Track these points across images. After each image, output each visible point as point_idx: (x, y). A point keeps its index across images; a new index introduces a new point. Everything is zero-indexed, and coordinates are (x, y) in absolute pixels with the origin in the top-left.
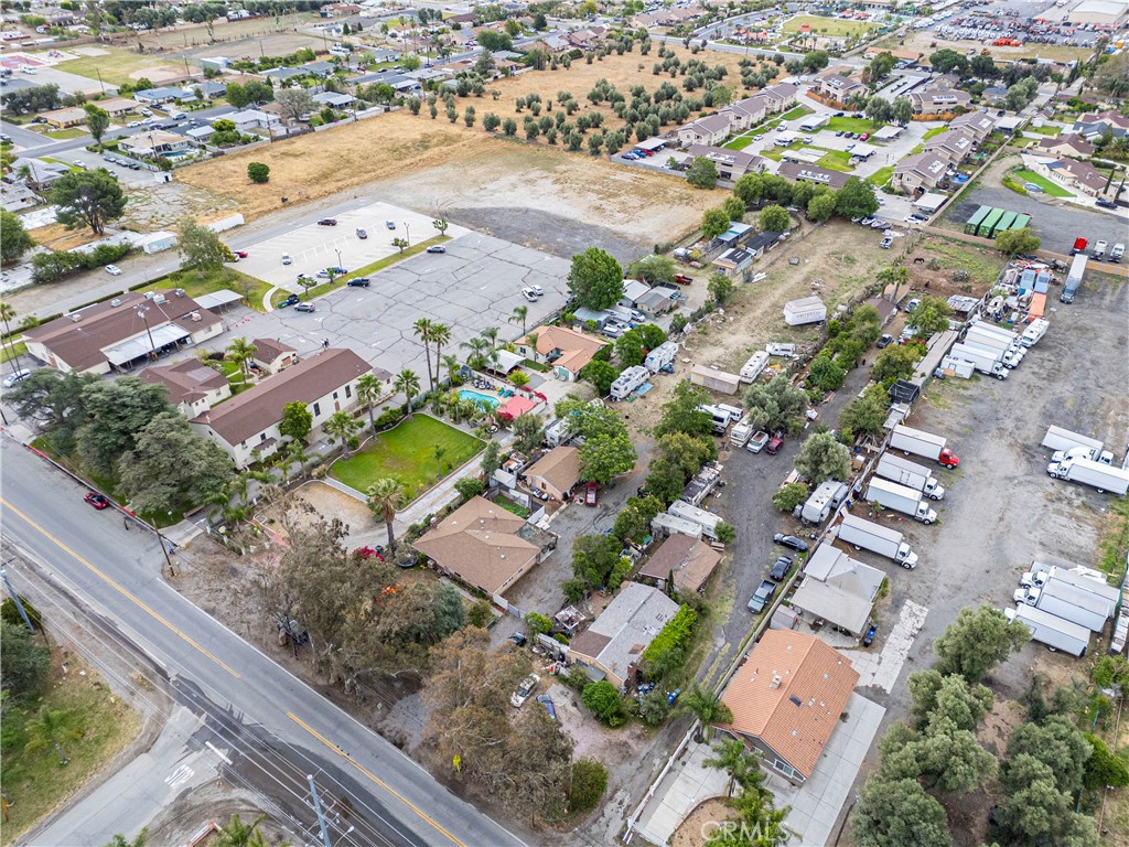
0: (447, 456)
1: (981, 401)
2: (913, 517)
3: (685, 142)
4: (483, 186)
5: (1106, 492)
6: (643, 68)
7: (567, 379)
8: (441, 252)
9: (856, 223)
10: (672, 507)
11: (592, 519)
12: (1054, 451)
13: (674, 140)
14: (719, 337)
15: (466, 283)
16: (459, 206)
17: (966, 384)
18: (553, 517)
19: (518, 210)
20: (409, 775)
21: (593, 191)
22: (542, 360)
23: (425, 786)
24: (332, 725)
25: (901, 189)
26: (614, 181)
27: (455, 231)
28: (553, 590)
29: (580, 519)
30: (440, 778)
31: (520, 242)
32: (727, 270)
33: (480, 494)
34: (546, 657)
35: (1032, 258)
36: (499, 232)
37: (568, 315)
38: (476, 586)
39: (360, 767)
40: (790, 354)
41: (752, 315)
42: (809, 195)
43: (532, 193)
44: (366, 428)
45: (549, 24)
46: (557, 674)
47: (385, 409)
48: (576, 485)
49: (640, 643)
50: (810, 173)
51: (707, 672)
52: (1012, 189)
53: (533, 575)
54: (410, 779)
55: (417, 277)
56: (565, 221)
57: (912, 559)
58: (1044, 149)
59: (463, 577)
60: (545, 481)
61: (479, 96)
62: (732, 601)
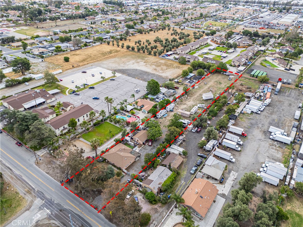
0: (112, 133)
1: (253, 120)
2: (234, 149)
3: (178, 53)
4: (125, 63)
5: (285, 143)
6: (168, 34)
7: (145, 113)
8: (114, 80)
9: (222, 74)
10: (171, 146)
11: (150, 149)
12: (272, 132)
13: (176, 52)
14: (185, 102)
15: (120, 88)
16: (119, 68)
17: (249, 115)
18: (140, 149)
19: (134, 69)
20: (98, 217)
21: (154, 65)
22: (139, 108)
23: (102, 220)
24: (78, 204)
25: (234, 65)
26: (160, 62)
27: (117, 75)
28: (139, 168)
29: (147, 149)
30: (107, 218)
31: (134, 78)
32: (188, 85)
33: (121, 142)
34: (136, 186)
35: (267, 83)
36: (129, 75)
37: (146, 96)
38: (118, 167)
39: (85, 214)
40: (204, 107)
41: (194, 97)
42: (210, 66)
43: (138, 65)
44: (91, 125)
45: (144, 22)
46: (139, 190)
47: (97, 120)
48: (146, 140)
49: (161, 182)
50: (210, 61)
51: (179, 190)
52: (263, 65)
53: (134, 164)
54: (98, 218)
55: (107, 86)
56: (146, 72)
57: (234, 160)
58: (271, 55)
59: (115, 164)
60: (138, 139)
61: (125, 40)
62: (186, 171)
